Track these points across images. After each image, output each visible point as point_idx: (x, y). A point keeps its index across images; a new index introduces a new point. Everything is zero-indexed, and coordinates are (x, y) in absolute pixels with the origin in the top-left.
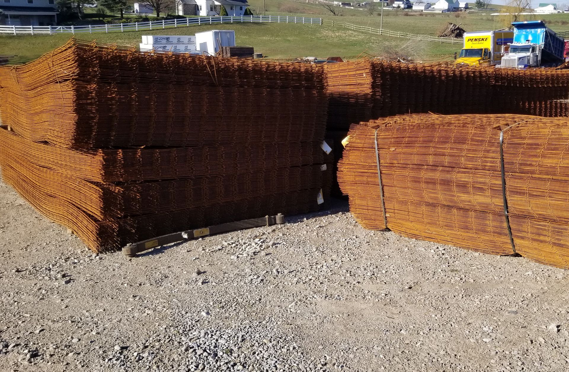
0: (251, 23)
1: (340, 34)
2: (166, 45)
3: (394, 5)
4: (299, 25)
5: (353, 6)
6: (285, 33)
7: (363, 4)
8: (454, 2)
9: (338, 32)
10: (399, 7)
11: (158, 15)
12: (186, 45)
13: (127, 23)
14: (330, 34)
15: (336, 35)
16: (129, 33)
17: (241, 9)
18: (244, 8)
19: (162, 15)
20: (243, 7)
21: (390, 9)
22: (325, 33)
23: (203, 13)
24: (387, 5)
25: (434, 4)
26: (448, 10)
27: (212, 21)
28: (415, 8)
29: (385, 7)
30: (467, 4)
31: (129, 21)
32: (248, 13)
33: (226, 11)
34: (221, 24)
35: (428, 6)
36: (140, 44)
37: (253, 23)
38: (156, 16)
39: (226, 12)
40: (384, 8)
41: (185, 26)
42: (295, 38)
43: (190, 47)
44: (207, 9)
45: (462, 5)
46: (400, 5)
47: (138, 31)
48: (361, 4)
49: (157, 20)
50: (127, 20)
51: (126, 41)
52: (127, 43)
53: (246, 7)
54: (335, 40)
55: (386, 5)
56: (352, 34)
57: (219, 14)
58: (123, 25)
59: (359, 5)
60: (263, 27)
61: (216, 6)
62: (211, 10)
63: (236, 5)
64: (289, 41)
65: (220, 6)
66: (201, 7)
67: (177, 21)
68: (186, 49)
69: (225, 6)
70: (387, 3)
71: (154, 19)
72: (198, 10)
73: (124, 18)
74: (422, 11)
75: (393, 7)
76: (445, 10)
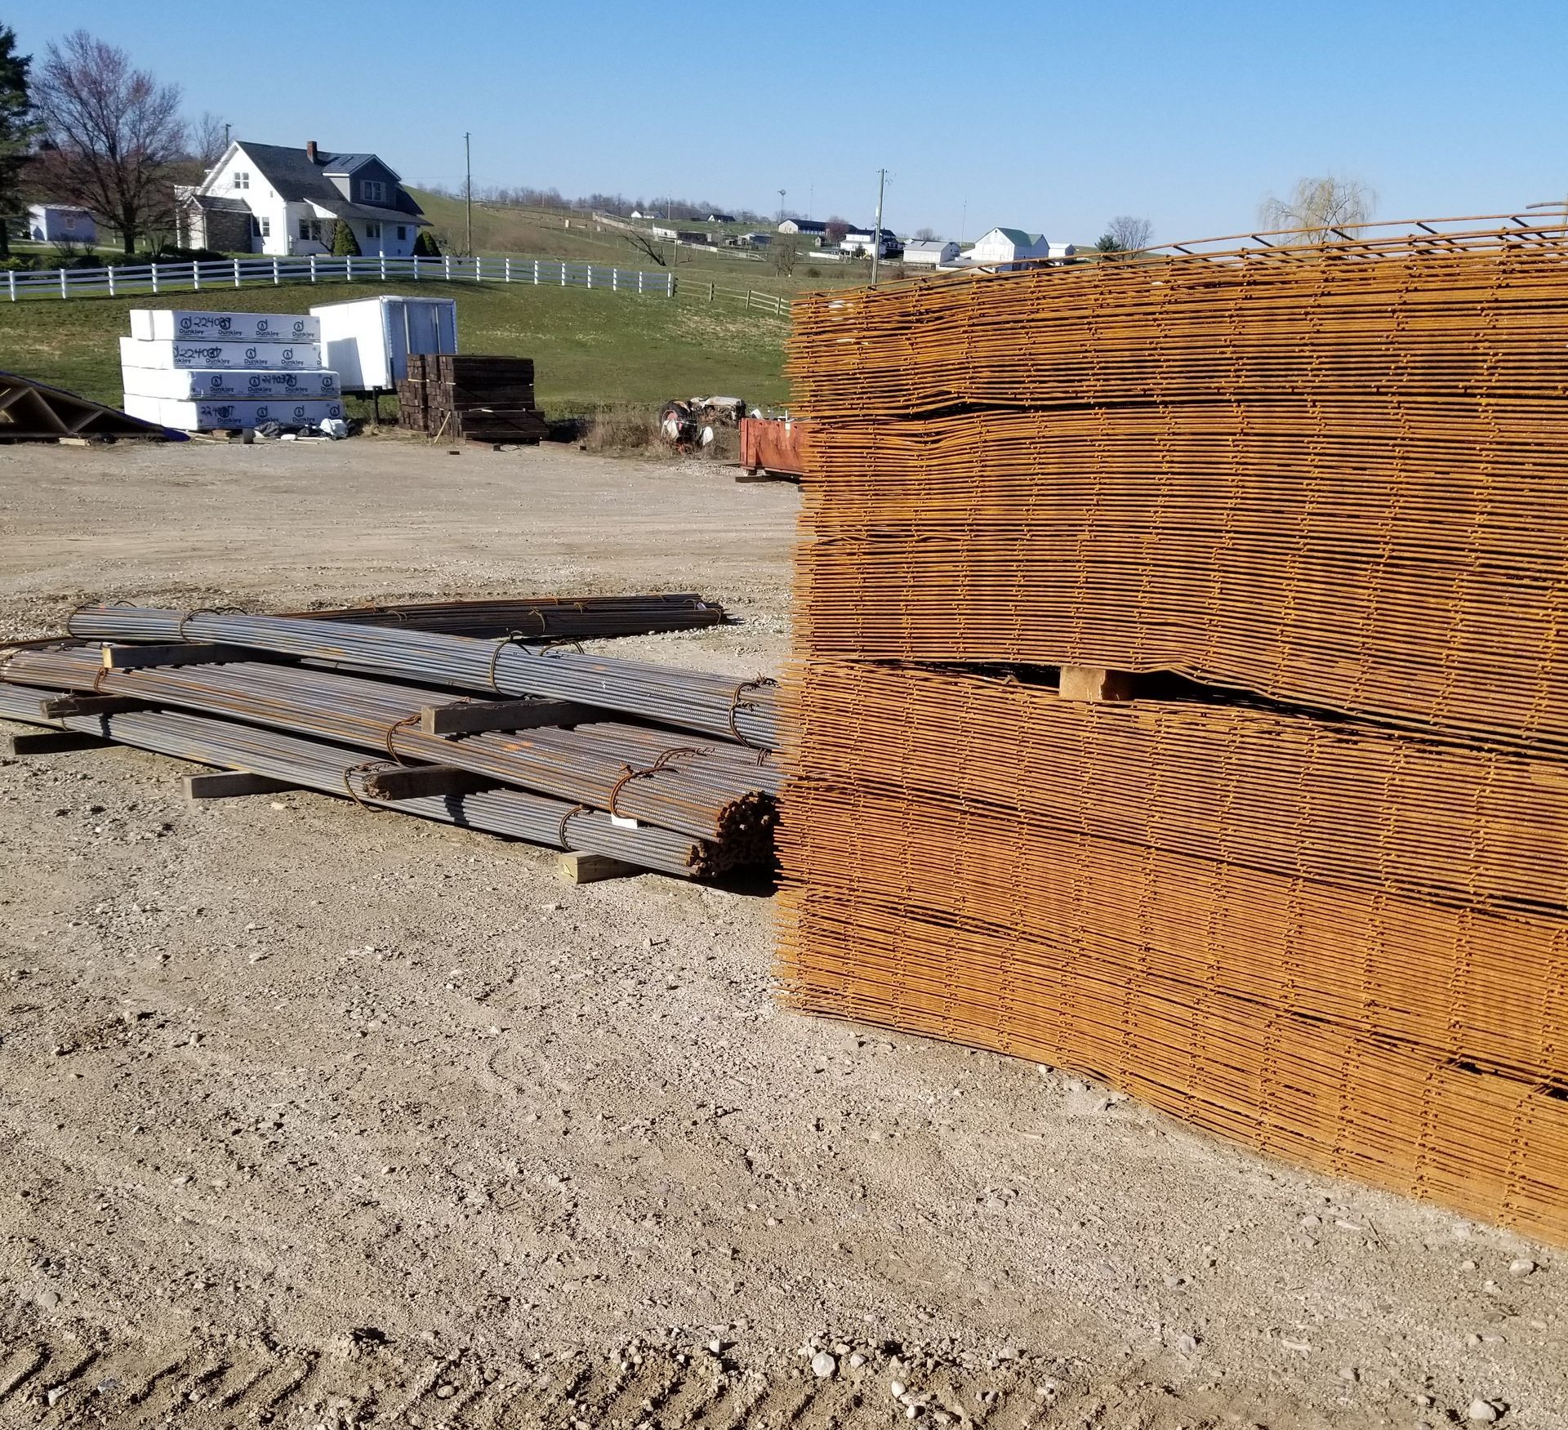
0: (445, 281)
1: (739, 326)
2: (219, 345)
3: (843, 246)
4: (601, 293)
5: (713, 244)
6: (562, 319)
7: (747, 237)
8: (1033, 243)
9: (734, 322)
10: (860, 252)
11: (130, 247)
12: (288, 347)
13: (27, 269)
14: (710, 325)
15: (727, 330)
16: (38, 305)
17: (402, 234)
18: (413, 233)
19: (141, 246)
20: (408, 228)
21: (832, 257)
22: (693, 322)
23: (276, 244)
24: (822, 245)
25: (972, 246)
26: (1016, 267)
27: (317, 270)
28: (909, 256)
29: (816, 250)
30: (1070, 250)
31: (31, 263)
32: (427, 249)
33: (354, 240)
34: (347, 283)
35: (953, 251)
36: (123, 340)
37: (452, 282)
38: (123, 251)
39: (356, 245)
40: (813, 254)
41: (228, 285)
42: (602, 337)
43: (300, 353)
44: (290, 231)
45: (1057, 252)
46: (865, 246)
47: (70, 299)
48: (740, 237)
49: (129, 261)
50: (24, 262)
51: (33, 333)
52: (36, 340)
53: (419, 231)
54: (733, 347)
55: (818, 243)
56: (780, 328)
57: (331, 251)
58: (17, 279)
59: (735, 242)
60: (487, 297)
61: (317, 224)
62: (304, 235)
63: (387, 223)
64: (581, 345)
65: (335, 222)
66: (266, 224)
67: (200, 268)
68: (288, 361)
69: (351, 224)
70: (823, 239)
71: (117, 261)
72: (258, 233)
73: (13, 254)
74: (934, 265)
75: (843, 252)
76: (1005, 266)
